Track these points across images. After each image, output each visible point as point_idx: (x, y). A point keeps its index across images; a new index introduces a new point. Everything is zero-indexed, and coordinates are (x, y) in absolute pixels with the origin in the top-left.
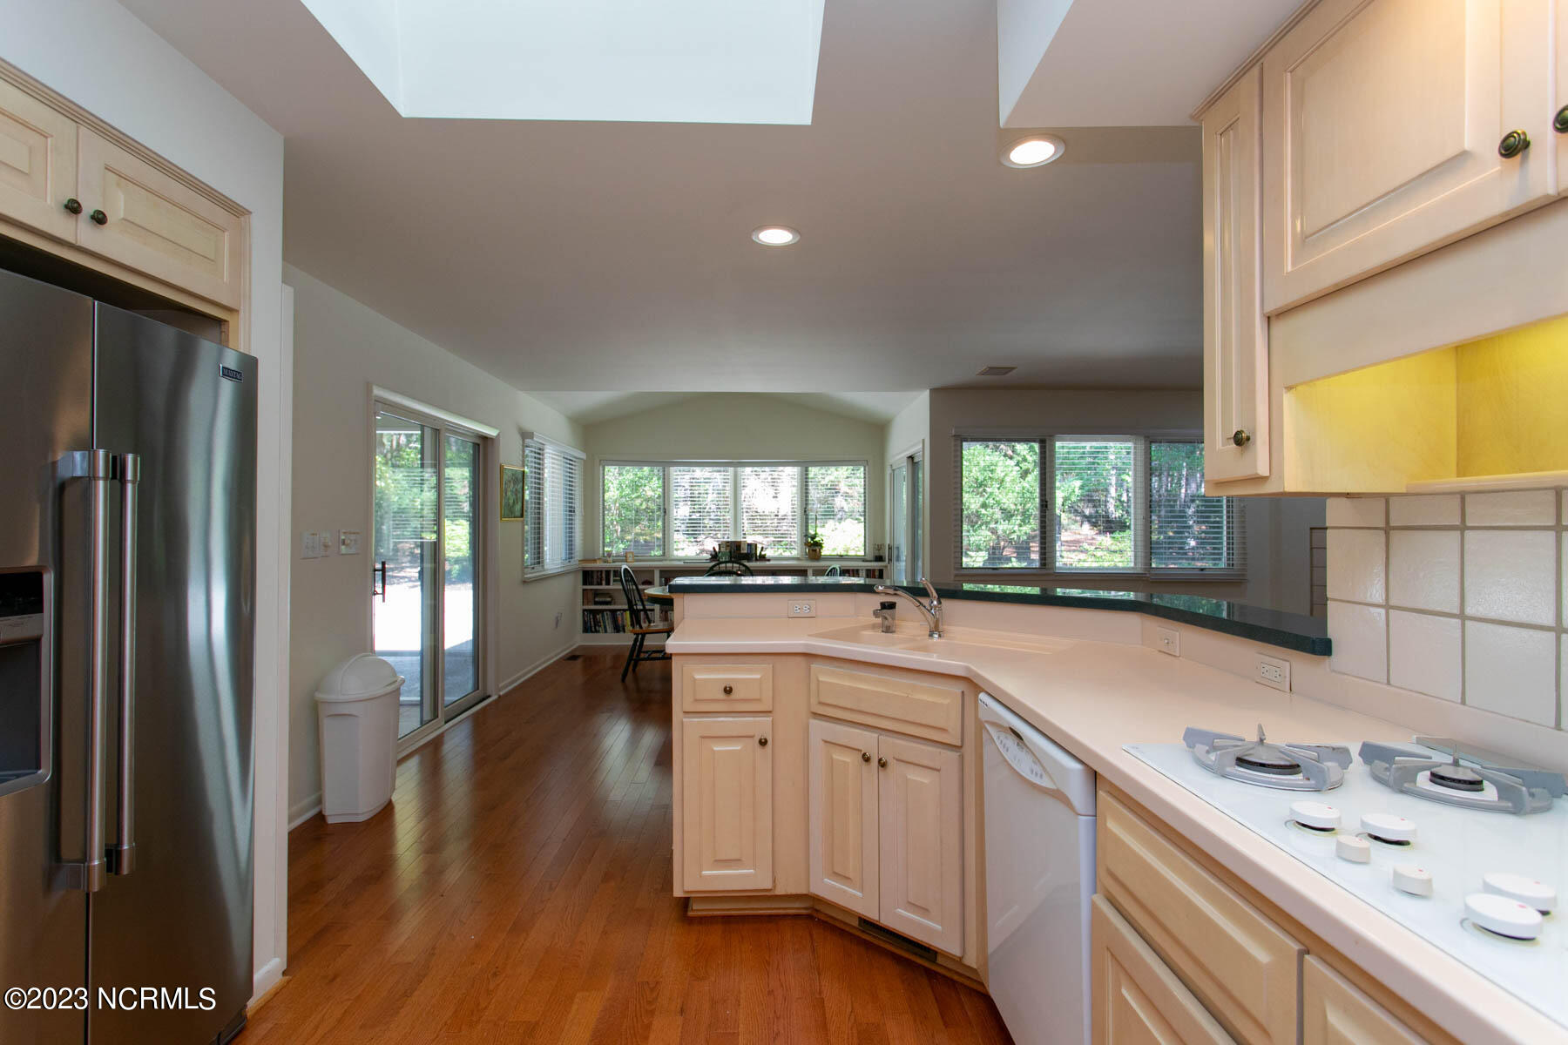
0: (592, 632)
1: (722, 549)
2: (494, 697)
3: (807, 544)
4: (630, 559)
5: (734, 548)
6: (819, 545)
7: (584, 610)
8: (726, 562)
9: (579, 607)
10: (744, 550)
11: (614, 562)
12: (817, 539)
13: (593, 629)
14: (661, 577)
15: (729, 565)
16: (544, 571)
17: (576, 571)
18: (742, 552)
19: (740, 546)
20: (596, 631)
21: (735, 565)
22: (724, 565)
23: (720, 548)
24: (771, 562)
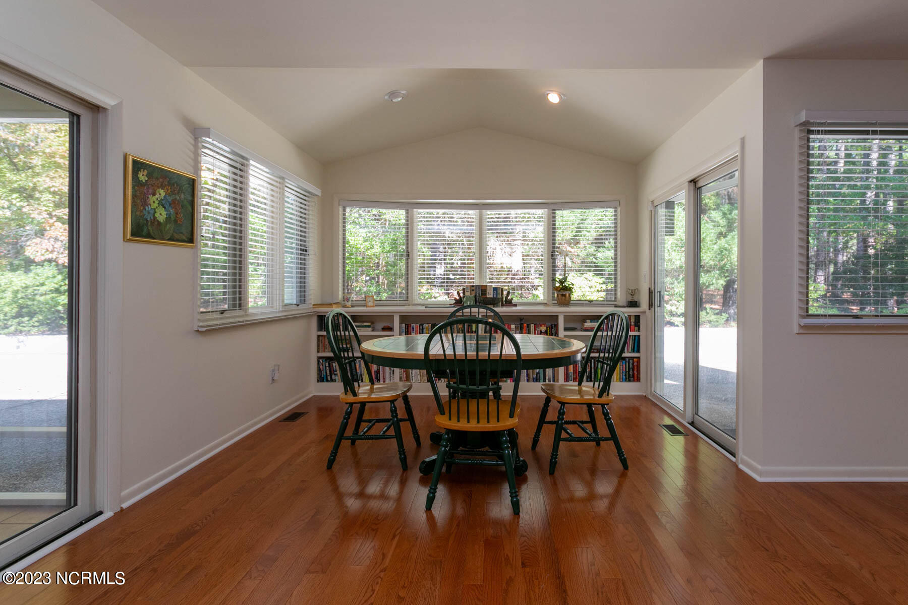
0: (327, 381)
1: (467, 294)
2: (108, 515)
3: (555, 288)
4: (370, 304)
5: (479, 292)
6: (569, 289)
7: (319, 358)
8: (470, 307)
9: (314, 355)
10: (490, 294)
11: (352, 307)
12: (566, 284)
13: (329, 378)
14: (401, 323)
15: (475, 310)
16: (247, 315)
17: (307, 316)
18: (488, 296)
19: (485, 290)
20: (332, 380)
21: (481, 310)
22: (468, 310)
23: (464, 293)
24: (518, 308)
